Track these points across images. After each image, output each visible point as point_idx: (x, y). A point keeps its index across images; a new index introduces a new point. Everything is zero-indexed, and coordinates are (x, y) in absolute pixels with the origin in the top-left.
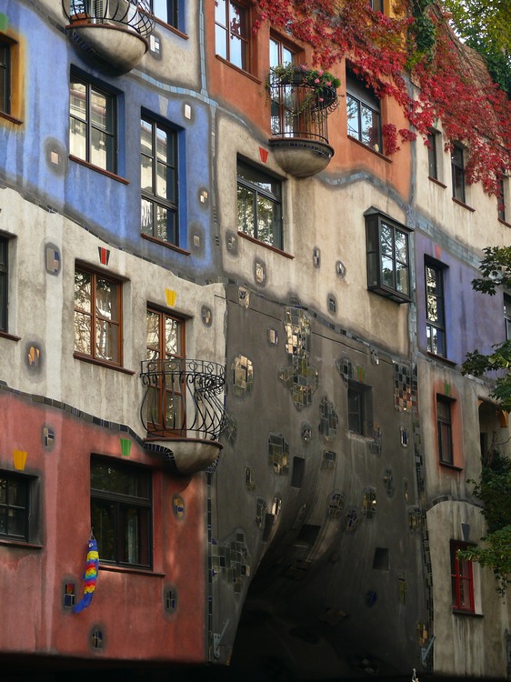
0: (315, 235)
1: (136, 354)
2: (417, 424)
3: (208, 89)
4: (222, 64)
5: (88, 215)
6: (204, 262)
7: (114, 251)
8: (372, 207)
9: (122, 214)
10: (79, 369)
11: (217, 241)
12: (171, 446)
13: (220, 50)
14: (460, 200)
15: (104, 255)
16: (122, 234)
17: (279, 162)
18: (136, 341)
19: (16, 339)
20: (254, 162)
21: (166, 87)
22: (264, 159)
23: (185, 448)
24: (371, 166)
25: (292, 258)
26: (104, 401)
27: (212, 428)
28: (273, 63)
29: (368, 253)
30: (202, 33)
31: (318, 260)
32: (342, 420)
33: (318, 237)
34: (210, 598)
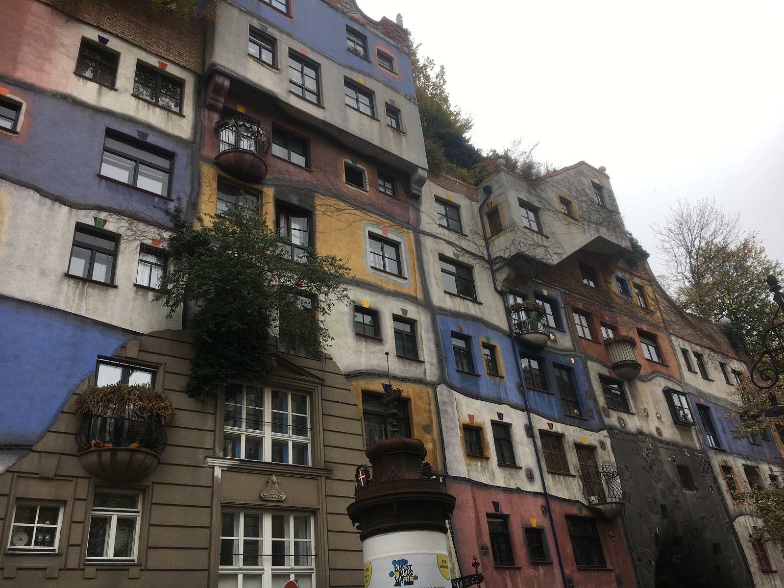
0: (642, 403)
1: (575, 467)
2: (716, 481)
3: (579, 350)
4: (583, 340)
5: (540, 410)
6: (596, 422)
7: (554, 423)
8: (666, 387)
9: (554, 407)
10: (551, 477)
11: (599, 413)
12: (601, 507)
13: (581, 334)
14: (705, 376)
15: (551, 426)
16: (556, 415)
17: (618, 375)
18: (574, 461)
19: (521, 468)
20: (607, 376)
21: (561, 353)
22: (611, 375)
23: (608, 507)
24: (660, 370)
25: (635, 414)
26: (565, 490)
27: (617, 496)
28: (605, 335)
29: (669, 407)
30: (571, 329)
31: (647, 413)
32: (678, 485)
33: (644, 404)
34: (638, 578)
